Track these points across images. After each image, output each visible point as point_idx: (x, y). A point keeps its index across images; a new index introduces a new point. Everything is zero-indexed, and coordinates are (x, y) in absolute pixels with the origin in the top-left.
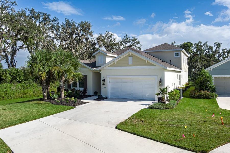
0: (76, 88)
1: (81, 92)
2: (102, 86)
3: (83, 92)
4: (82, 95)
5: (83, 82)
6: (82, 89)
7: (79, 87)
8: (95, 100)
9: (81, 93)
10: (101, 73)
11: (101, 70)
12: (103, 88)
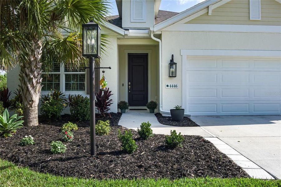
7: (67, 88)
10: (161, 41)
11: (161, 34)
12: (169, 87)
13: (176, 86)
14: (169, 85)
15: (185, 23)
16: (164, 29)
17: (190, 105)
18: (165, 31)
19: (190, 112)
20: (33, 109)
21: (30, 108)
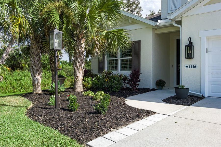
0: (114, 72)
1: (125, 79)
2: (184, 62)
3: (129, 80)
4: (128, 86)
5: (131, 58)
6: (127, 73)
7: (122, 69)
8: (166, 101)
9: (127, 81)
10: (181, 26)
11: (181, 20)
12: (188, 68)
13: (195, 67)
14: (188, 66)
15: (203, 6)
16: (184, 15)
17: (213, 86)
18: (184, 17)
19: (212, 92)
20: (78, 81)
21: (76, 81)
